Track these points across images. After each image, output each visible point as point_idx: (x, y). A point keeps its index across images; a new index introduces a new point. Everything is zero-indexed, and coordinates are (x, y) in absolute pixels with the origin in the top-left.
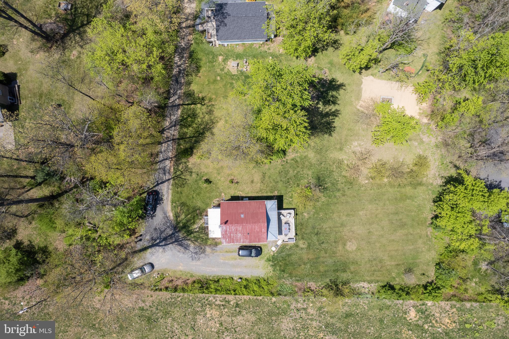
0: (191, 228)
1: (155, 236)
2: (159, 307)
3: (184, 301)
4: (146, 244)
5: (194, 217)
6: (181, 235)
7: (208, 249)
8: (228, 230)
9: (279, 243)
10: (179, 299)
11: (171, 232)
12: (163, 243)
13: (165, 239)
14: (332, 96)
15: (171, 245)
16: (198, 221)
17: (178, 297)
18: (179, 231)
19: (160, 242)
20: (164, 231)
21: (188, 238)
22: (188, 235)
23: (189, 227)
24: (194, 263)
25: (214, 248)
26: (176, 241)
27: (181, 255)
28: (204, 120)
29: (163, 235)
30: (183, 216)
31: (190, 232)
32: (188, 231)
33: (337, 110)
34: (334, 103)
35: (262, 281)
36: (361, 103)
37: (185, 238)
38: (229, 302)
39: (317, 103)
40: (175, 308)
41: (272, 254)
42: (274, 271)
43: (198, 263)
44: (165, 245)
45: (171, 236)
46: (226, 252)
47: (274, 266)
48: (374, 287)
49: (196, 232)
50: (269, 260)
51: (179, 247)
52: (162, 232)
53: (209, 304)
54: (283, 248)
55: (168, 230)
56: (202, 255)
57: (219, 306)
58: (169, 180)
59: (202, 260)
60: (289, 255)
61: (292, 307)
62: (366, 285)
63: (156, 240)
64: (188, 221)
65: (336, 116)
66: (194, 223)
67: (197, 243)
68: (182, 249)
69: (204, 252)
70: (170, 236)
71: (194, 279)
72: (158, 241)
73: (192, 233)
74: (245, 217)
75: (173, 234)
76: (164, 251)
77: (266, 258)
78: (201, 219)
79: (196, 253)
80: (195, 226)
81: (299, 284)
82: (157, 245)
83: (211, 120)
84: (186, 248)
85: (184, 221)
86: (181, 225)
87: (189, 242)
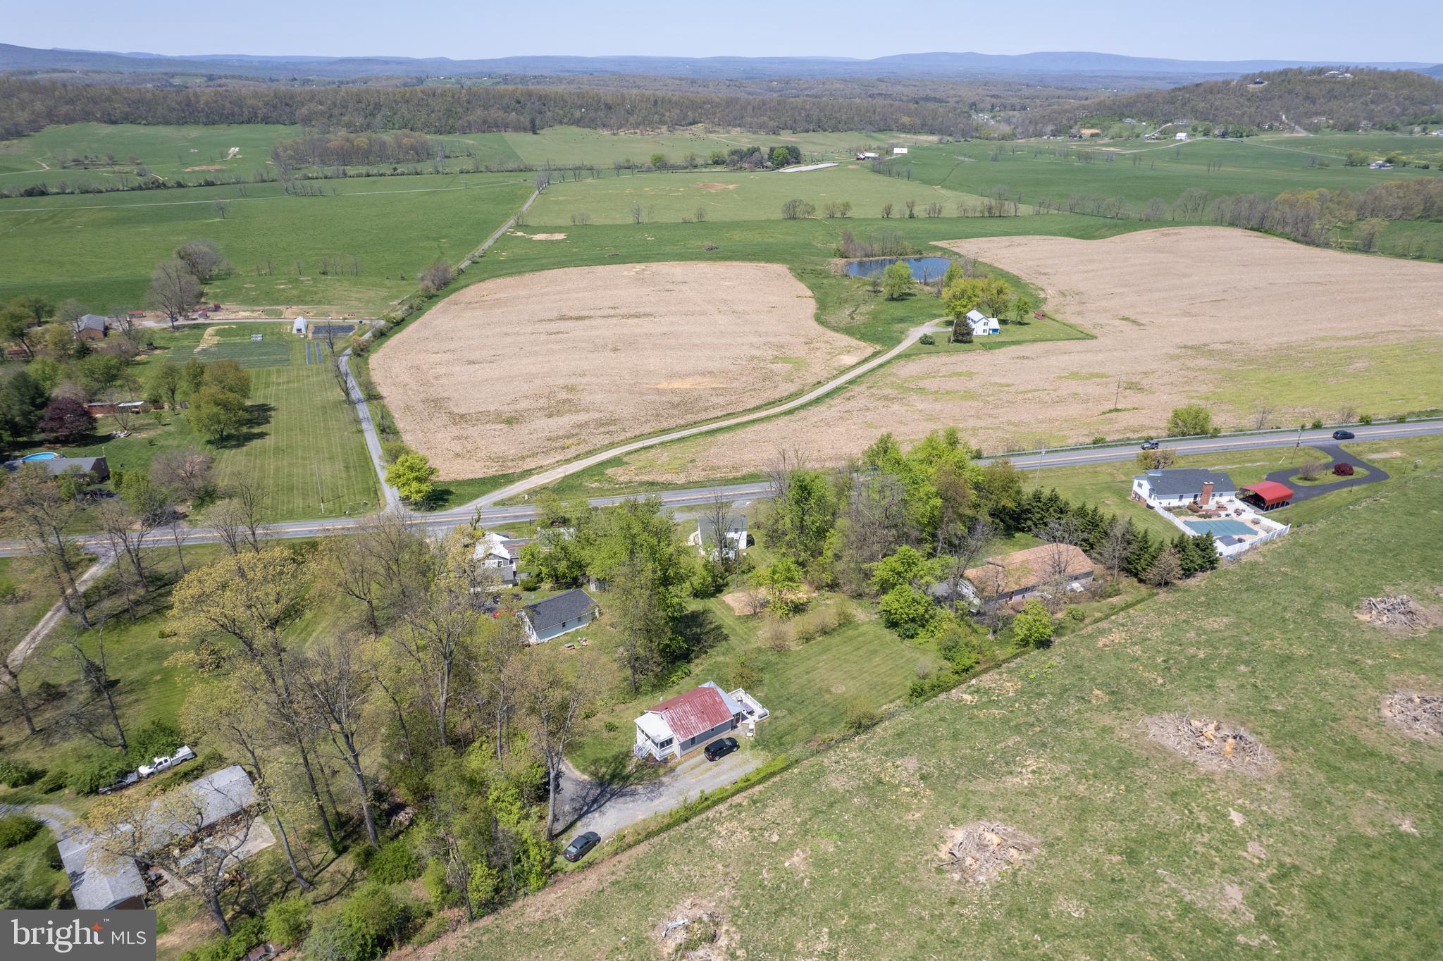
0: (624, 774)
1: (577, 805)
2: (642, 866)
3: (675, 839)
4: (570, 819)
5: (619, 762)
6: (615, 786)
7: (665, 779)
8: (674, 715)
9: (752, 726)
10: (666, 842)
11: (598, 791)
12: (595, 806)
13: (595, 801)
14: (703, 620)
15: (608, 802)
16: (628, 762)
17: (663, 840)
18: (609, 784)
19: (589, 808)
20: (587, 794)
21: (628, 783)
22: (625, 781)
23: (620, 774)
24: (656, 802)
25: (672, 774)
26: (612, 795)
27: (631, 805)
29: (589, 799)
30: (603, 770)
32: (623, 778)
33: (718, 625)
34: (710, 622)
36: (737, 610)
37: (623, 787)
38: (740, 805)
40: (667, 853)
41: (752, 739)
42: (770, 752)
43: (662, 799)
44: (599, 807)
45: (602, 794)
46: (692, 768)
47: (765, 747)
48: (901, 702)
49: (634, 773)
50: (753, 747)
51: (622, 799)
52: (584, 798)
53: (714, 823)
54: (760, 727)
55: (592, 792)
56: (661, 789)
57: (730, 816)
59: (665, 793)
62: (889, 705)
63: (581, 809)
64: (614, 770)
65: (721, 628)
66: (624, 767)
67: (644, 782)
68: (628, 799)
69: (661, 784)
70: (599, 795)
72: (586, 808)
73: (629, 776)
75: (602, 791)
76: (603, 813)
77: (748, 747)
78: (630, 759)
79: (652, 791)
80: (629, 769)
82: (587, 812)
84: (633, 793)
85: (609, 773)
86: (607, 777)
87: (633, 787)
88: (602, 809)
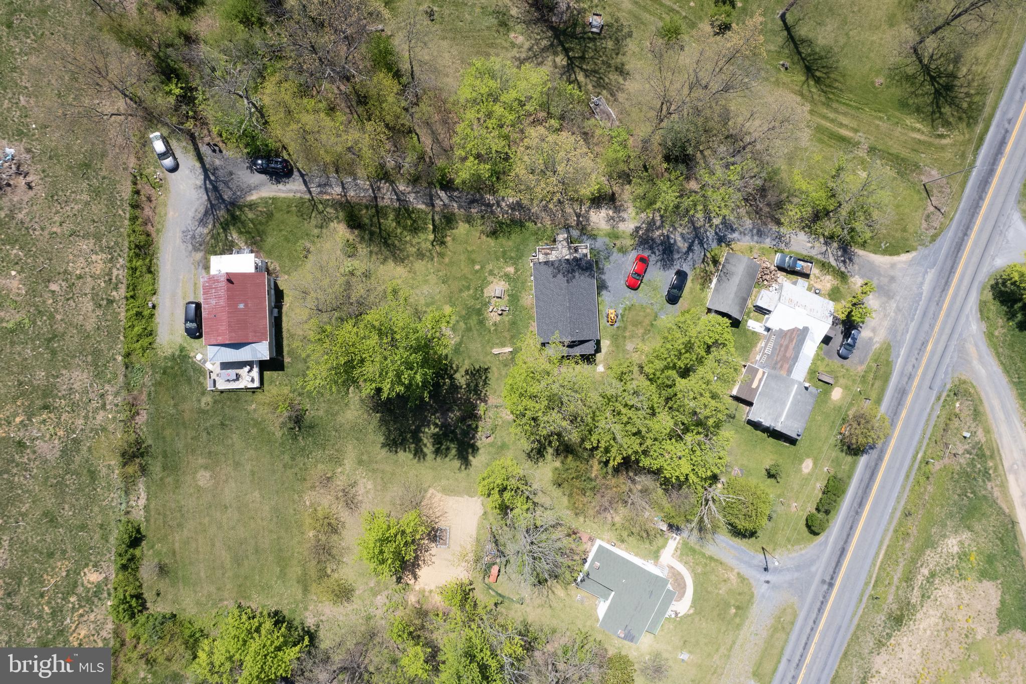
0: (232, 228)
1: (220, 173)
2: (106, 181)
3: (117, 219)
4: (207, 160)
5: (250, 233)
6: (222, 213)
7: (199, 255)
8: (220, 285)
9: (209, 366)
10: (121, 212)
11: (226, 197)
12: (209, 186)
13: (215, 189)
14: (448, 449)
15: (206, 198)
16: (244, 238)
17: (123, 210)
18: (228, 210)
19: (211, 181)
20: (228, 187)
21: (217, 225)
22: (221, 224)
23: (234, 225)
24: (179, 235)
25: (201, 265)
26: (212, 206)
27: (191, 214)
28: (408, 246)
29: (221, 186)
30: (250, 215)
31: (225, 227)
32: (227, 224)
33: (425, 455)
34: (437, 452)
35: (150, 339)
36: (439, 495)
37: (216, 219)
38: (116, 288)
39: (436, 425)
40: (106, 205)
41: (192, 354)
42: (165, 358)
43: (178, 241)
44: (206, 189)
45: (220, 198)
46: (195, 284)
47: (173, 358)
48: (138, 515)
49: (226, 236)
50: (182, 349)
51: (203, 211)
52: (226, 183)
53: (112, 258)
54: (200, 371)
55: (230, 193)
56: (190, 247)
57: (110, 274)
58: (310, 192)
59: (183, 247)
60: (189, 381)
61: (107, 387)
62: (142, 502)
63: (213, 174)
64: (243, 223)
65: (415, 455)
66: (241, 233)
67: (208, 238)
68: (199, 216)
69: (196, 249)
70: (221, 196)
71: (154, 235)
72: (212, 178)
73: (225, 230)
74: (240, 310)
75: (224, 200)
76: (197, 188)
77: (185, 345)
78: (246, 243)
79: (193, 237)
80: (235, 235)
81: (144, 397)
82: (206, 177)
83: (408, 256)
84: (202, 222)
85: (243, 217)
86: (238, 213)
87: (210, 226)
88: (203, 190)
